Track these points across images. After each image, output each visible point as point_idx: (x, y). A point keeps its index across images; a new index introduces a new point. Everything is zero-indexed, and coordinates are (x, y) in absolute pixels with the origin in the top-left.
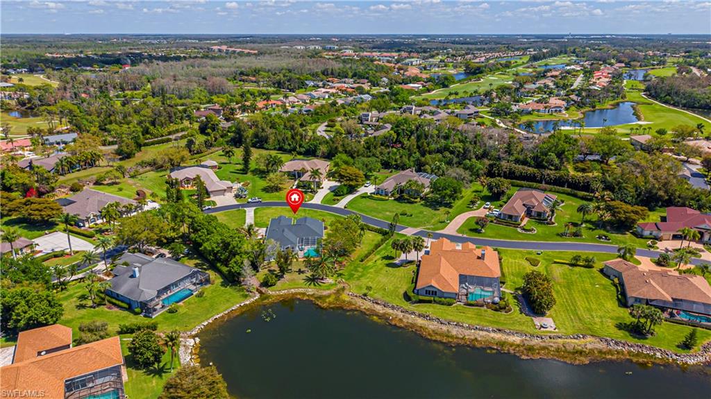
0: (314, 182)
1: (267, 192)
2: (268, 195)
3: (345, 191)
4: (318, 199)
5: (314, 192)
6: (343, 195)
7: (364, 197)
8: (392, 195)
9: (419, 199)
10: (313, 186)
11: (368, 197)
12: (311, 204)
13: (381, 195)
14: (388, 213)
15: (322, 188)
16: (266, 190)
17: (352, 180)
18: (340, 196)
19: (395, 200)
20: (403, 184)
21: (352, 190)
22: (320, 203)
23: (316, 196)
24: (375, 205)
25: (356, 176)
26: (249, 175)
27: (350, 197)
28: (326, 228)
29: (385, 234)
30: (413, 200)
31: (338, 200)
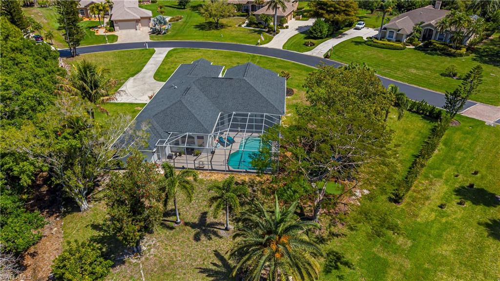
0: (274, 16)
1: (202, 29)
2: (201, 32)
3: (325, 31)
4: (278, 42)
5: (273, 32)
6: (322, 38)
7: (358, 42)
8: (411, 42)
9: (464, 51)
10: (272, 24)
11: (365, 42)
12: (267, 49)
13: (389, 41)
14: (414, 71)
15: (287, 27)
16: (201, 27)
17: (338, 13)
18: (315, 38)
19: (415, 49)
20: (433, 22)
21: (336, 29)
22: (281, 48)
23: (276, 38)
24: (381, 55)
25: (347, 6)
26: (188, 10)
27: (332, 43)
28: (290, 92)
29: (432, 116)
30: (453, 51)
31: (313, 45)
